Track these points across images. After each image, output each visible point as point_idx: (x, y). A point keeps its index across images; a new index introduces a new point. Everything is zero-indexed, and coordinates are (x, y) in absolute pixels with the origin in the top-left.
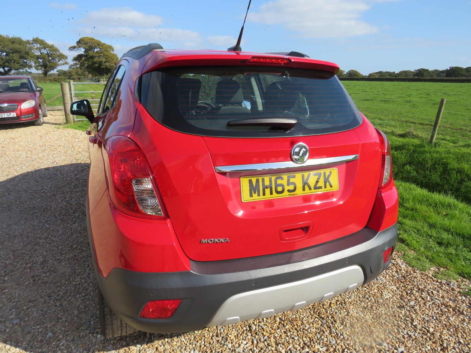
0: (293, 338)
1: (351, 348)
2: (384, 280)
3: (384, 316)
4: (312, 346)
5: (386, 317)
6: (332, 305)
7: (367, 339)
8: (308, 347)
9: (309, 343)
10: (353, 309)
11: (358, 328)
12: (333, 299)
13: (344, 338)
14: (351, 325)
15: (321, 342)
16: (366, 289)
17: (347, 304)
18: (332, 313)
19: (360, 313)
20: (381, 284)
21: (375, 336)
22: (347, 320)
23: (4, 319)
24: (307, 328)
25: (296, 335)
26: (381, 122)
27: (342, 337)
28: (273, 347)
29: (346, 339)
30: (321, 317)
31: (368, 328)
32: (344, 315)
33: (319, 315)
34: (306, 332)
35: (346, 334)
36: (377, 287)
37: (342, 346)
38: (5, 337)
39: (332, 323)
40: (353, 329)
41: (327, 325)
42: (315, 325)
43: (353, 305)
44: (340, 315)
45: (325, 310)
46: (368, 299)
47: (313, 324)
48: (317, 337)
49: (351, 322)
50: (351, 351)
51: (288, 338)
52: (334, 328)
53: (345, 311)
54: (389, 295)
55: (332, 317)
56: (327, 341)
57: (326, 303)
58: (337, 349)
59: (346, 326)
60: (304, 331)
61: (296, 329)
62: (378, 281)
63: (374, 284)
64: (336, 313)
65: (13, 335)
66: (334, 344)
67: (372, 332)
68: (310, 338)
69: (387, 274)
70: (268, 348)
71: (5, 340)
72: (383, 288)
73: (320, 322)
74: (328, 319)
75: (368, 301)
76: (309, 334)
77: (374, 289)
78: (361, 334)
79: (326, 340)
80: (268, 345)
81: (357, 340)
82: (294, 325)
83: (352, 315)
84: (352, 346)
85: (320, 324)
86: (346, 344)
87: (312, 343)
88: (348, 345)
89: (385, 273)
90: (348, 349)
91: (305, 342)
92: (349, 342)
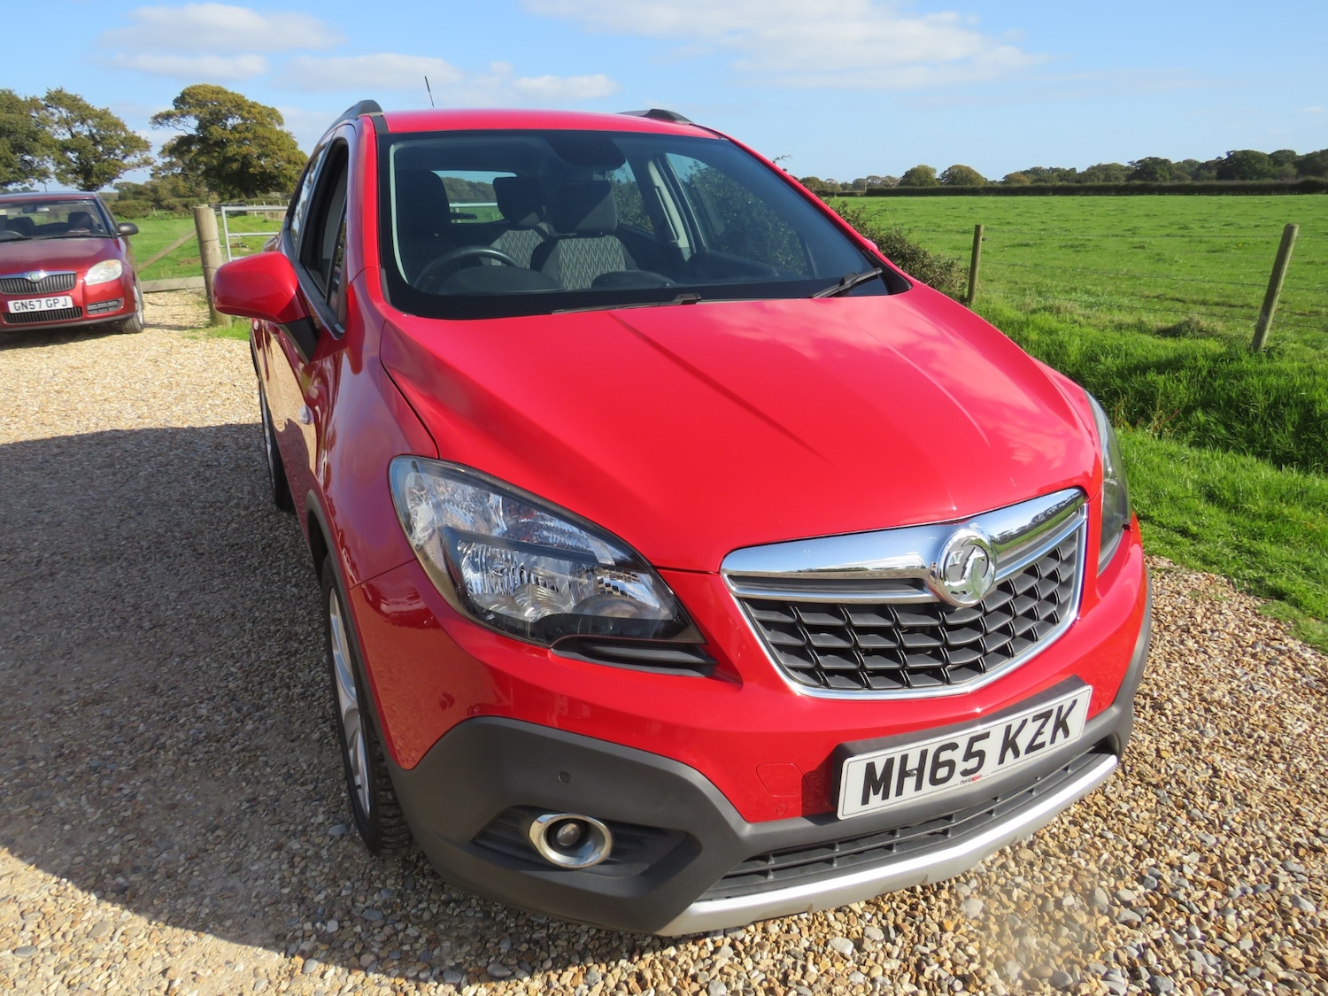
0: (1101, 836)
1: (1265, 853)
2: (1273, 691)
3: (1313, 776)
4: (1159, 852)
5: (1318, 778)
6: (1164, 754)
7: (1293, 831)
8: (1151, 854)
9: (1149, 845)
10: (1222, 760)
11: (1257, 805)
12: (1161, 739)
13: (1232, 831)
14: (1236, 798)
15: (1179, 842)
16: (1234, 713)
17: (1203, 750)
18: (1175, 774)
19: (1247, 771)
20: (1269, 699)
21: (1310, 824)
22: (1221, 787)
23: (300, 828)
24: (1124, 810)
25: (1106, 828)
26: (1091, 299)
27: (1226, 827)
28: (1059, 858)
29: (1239, 831)
30: (1149, 784)
31: (1282, 805)
32: (1207, 776)
33: (1141, 780)
34: (1128, 820)
35: (1233, 820)
36: (1262, 706)
37: (1236, 849)
38: (326, 870)
39: (1186, 796)
40: (1247, 809)
41: (1175, 803)
42: (1141, 803)
43: (1217, 751)
44: (1196, 777)
45: (1151, 765)
46: (1250, 737)
47: (1136, 801)
48: (1163, 831)
49: (1232, 791)
50: (1267, 859)
51: (1088, 836)
52: (1195, 807)
53: (1204, 766)
54: (1301, 726)
55: (1177, 782)
56: (1191, 839)
57: (1147, 752)
58: (1228, 856)
59: (1223, 801)
60: (1121, 817)
61: (1097, 814)
62: (1258, 693)
63: (1250, 700)
64: (1184, 772)
65: (346, 865)
66: (1215, 846)
67: (1297, 813)
68: (1146, 835)
69: (1273, 675)
70: (1049, 861)
71: (331, 876)
72: (1278, 709)
73: (1150, 795)
74: (1168, 787)
75: (1252, 741)
76: (1136, 825)
77: (1256, 712)
78: (1272, 820)
79: (1188, 836)
80: (1046, 853)
81: (1270, 834)
82: (1089, 806)
83: (1227, 775)
84: (1264, 848)
85: (1154, 801)
86: (1246, 845)
87: (1155, 845)
88: (1253, 845)
89: (1269, 674)
90: (1258, 855)
91: (1138, 844)
92: (1250, 839)
